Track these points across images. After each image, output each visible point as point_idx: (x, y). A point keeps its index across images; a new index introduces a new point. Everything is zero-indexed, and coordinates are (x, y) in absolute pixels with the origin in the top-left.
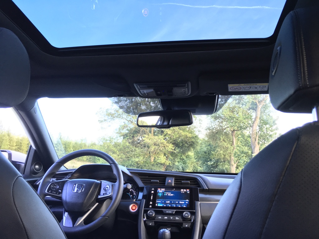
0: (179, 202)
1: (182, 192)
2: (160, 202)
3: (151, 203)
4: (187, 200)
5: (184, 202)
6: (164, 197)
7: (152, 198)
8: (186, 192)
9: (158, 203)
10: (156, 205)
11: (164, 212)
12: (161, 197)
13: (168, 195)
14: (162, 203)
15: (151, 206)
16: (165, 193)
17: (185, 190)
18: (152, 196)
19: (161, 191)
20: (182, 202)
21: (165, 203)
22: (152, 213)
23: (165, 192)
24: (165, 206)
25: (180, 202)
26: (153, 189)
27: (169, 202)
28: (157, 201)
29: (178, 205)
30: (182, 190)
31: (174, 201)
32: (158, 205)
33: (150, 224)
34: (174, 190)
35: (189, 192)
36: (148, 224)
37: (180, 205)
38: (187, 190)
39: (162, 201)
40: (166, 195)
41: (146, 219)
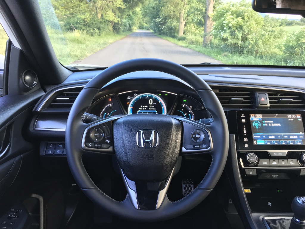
0: (289, 136)
1: (290, 120)
2: (259, 137)
3: (246, 140)
4: (301, 133)
5: (296, 137)
6: (263, 129)
7: (245, 132)
8: (296, 120)
9: (256, 139)
10: (255, 142)
11: (272, 155)
12: (259, 129)
13: (270, 125)
14: (264, 139)
15: (247, 146)
16: (264, 122)
17: (294, 116)
18: (244, 128)
19: (256, 118)
20: (293, 136)
21: (267, 139)
22: (253, 158)
23: (263, 119)
24: (268, 143)
25: (291, 137)
26: (243, 116)
27: (273, 137)
28: (254, 137)
29: (288, 141)
30: (289, 116)
31: (281, 136)
32: (258, 143)
33: (251, 173)
34: (277, 117)
35: (301, 120)
36: (247, 173)
37: (292, 142)
38: (297, 115)
39: (262, 136)
40: (266, 125)
41: (243, 167)
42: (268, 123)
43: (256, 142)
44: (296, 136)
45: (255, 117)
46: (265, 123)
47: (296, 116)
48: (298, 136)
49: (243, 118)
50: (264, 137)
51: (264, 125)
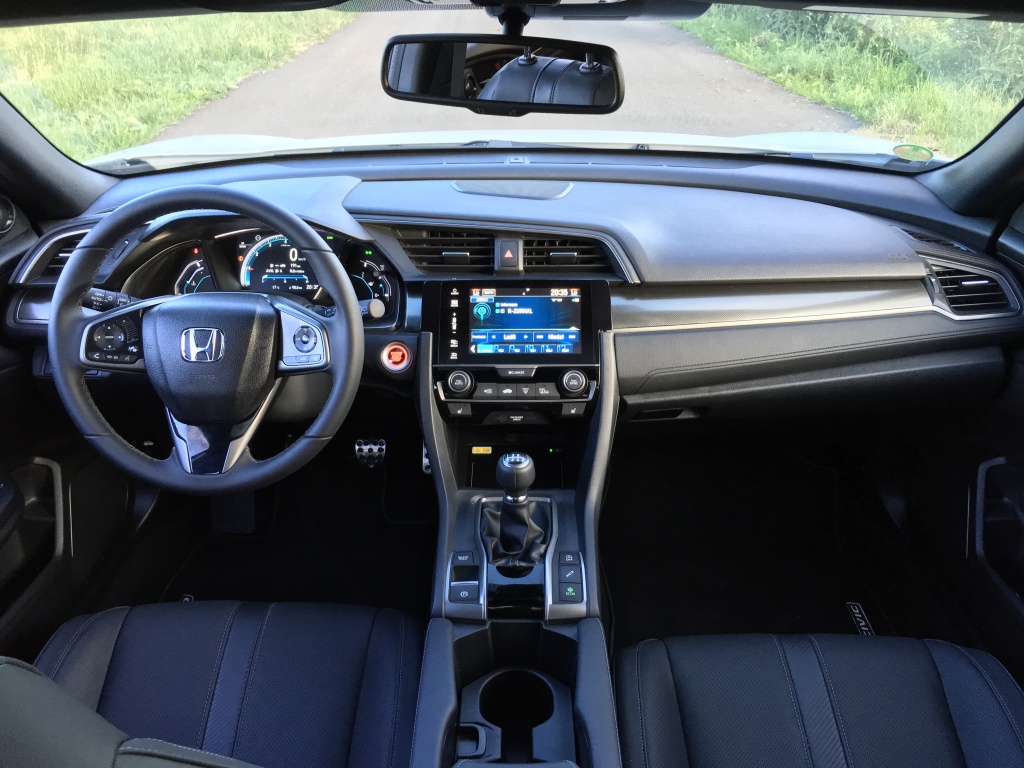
0: (546, 336)
1: (554, 300)
2: (483, 337)
3: (454, 343)
4: (573, 329)
5: (561, 337)
6: (496, 321)
7: (454, 327)
8: (567, 300)
9: (477, 342)
10: (473, 349)
11: (502, 374)
12: (485, 320)
13: (510, 311)
14: (492, 342)
15: (454, 356)
16: (497, 305)
17: (564, 292)
18: (454, 320)
19: (482, 297)
20: (556, 334)
21: (500, 341)
22: (461, 380)
23: (497, 300)
24: (501, 351)
25: (551, 337)
26: (455, 292)
27: (513, 337)
28: (473, 337)
29: (543, 346)
30: (555, 292)
31: (530, 335)
32: (479, 351)
33: (459, 412)
34: (527, 294)
35: (577, 300)
36: (452, 412)
37: (550, 347)
38: (572, 290)
39: (490, 335)
40: (503, 311)
41: (443, 398)
42: (506, 308)
43: (476, 349)
44: (561, 333)
45: (481, 294)
46: (500, 308)
47: (569, 293)
48: (566, 335)
49: (455, 297)
50: (494, 337)
51: (497, 311)
